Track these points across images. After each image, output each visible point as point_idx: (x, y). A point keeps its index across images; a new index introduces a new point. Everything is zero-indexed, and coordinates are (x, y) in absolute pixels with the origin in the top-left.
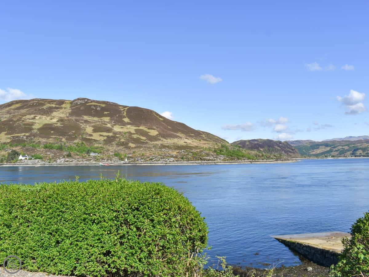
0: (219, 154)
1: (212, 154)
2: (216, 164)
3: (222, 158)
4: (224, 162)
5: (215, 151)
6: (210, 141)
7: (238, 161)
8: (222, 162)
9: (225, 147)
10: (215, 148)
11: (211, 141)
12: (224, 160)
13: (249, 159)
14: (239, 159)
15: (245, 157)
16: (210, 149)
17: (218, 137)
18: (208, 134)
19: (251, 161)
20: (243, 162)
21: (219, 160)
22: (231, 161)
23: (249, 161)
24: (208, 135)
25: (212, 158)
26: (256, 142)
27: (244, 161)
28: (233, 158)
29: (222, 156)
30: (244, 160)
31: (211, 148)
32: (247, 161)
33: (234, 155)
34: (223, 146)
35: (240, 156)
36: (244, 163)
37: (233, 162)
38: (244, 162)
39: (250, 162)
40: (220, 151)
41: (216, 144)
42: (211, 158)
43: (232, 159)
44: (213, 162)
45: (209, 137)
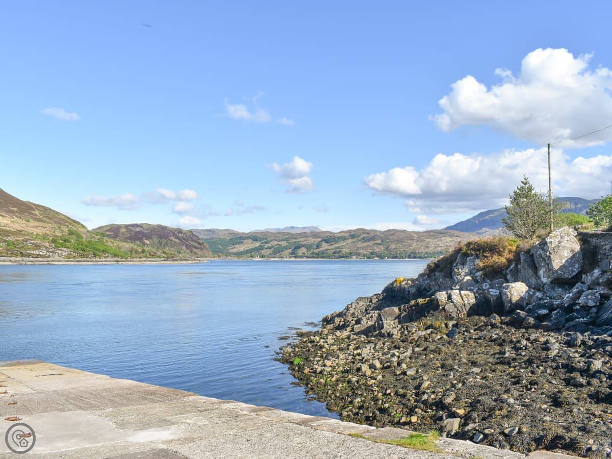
0: (59, 245)
1: (47, 245)
2: (50, 264)
3: (65, 254)
4: (67, 260)
5: (54, 241)
6: (48, 223)
7: (94, 260)
8: (64, 260)
9: (75, 235)
10: (56, 236)
11: (51, 223)
12: (68, 256)
13: (116, 255)
14: (95, 255)
15: (108, 253)
16: (45, 237)
17: (65, 216)
18: (45, 210)
19: (119, 259)
20: (102, 261)
21: (57, 257)
22: (80, 259)
23: (115, 259)
24: (46, 212)
25: (43, 252)
26: (138, 229)
27: (105, 259)
28: (86, 253)
29: (65, 249)
30: (107, 257)
31: (48, 235)
32: (112, 259)
33: (88, 249)
34: (71, 233)
35: (99, 250)
36: (104, 263)
37: (84, 261)
38: (106, 261)
39: (117, 261)
40: (65, 241)
41: (59, 228)
42: (41, 253)
43: (82, 256)
44: (45, 259)
45: (48, 214)
